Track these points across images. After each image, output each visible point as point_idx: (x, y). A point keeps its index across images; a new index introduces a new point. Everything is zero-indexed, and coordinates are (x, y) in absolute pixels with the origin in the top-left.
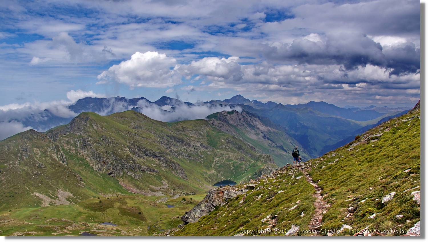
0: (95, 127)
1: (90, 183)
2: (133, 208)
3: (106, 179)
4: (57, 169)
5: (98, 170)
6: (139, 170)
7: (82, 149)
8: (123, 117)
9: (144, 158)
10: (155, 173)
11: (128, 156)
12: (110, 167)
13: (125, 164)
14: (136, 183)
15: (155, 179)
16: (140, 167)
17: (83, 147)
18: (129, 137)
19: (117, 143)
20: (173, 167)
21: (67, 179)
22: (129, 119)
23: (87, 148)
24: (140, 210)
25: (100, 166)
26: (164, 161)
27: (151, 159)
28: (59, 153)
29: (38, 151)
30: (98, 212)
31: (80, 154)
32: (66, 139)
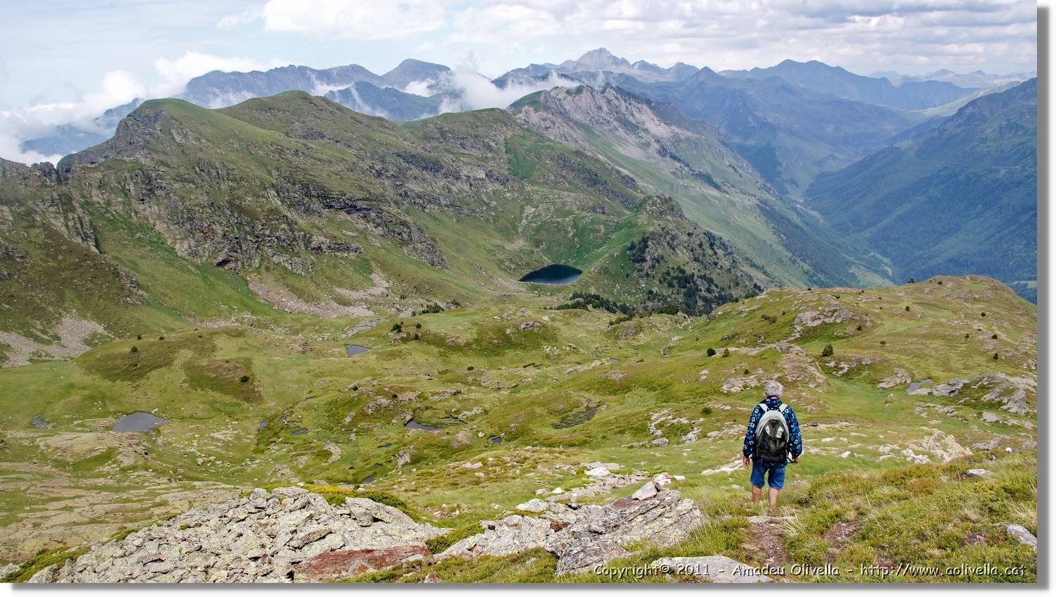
0: (178, 138)
1: (162, 291)
2: (227, 365)
3: (212, 279)
4: (60, 260)
5: (189, 254)
6: (307, 247)
7: (143, 200)
8: (270, 109)
9: (320, 216)
10: (351, 254)
11: (273, 211)
12: (222, 245)
13: (264, 235)
14: (297, 285)
15: (350, 271)
16: (307, 241)
17: (143, 195)
18: (278, 161)
19: (242, 179)
20: (405, 236)
21: (89, 285)
22: (288, 114)
23: (157, 198)
25: (193, 243)
26: (378, 221)
27: (342, 216)
28: (70, 215)
29: (5, 214)
31: (136, 213)
32: (96, 175)
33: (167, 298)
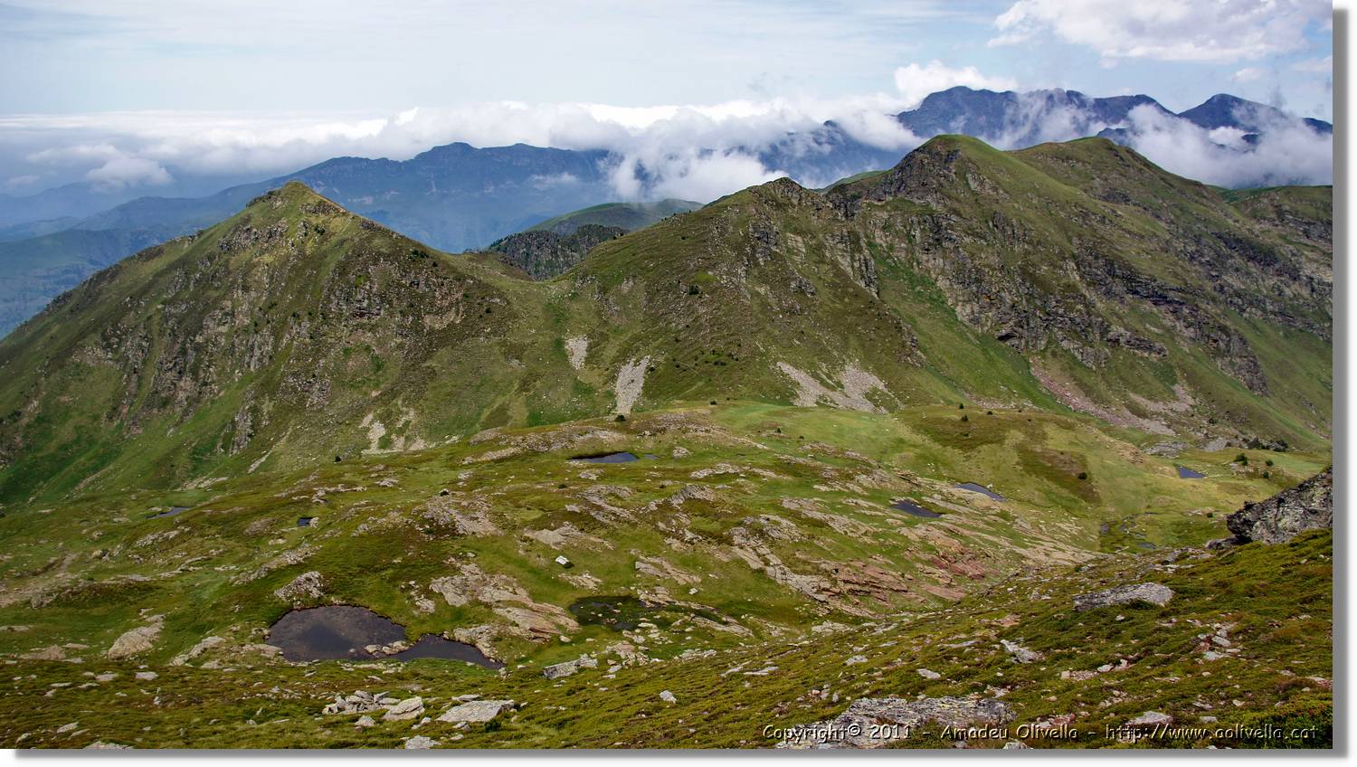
0: (973, 185)
1: (940, 356)
2: (1062, 457)
3: (992, 353)
4: (846, 303)
5: (971, 321)
6: (1102, 336)
7: (928, 250)
8: (1068, 158)
9: (1122, 302)
10: (1153, 355)
11: (1070, 287)
12: (1008, 317)
13: (1057, 313)
14: (1086, 380)
15: (1149, 376)
16: (1104, 331)
17: (929, 244)
18: (1081, 227)
19: (1039, 243)
20: (1222, 344)
21: (873, 336)
22: (1089, 167)
23: (944, 250)
24: (1085, 466)
25: (976, 308)
26: (1191, 320)
27: (1147, 306)
28: (857, 256)
29: (799, 245)
30: (953, 447)
31: (919, 263)
32: (881, 214)
33: (944, 366)
